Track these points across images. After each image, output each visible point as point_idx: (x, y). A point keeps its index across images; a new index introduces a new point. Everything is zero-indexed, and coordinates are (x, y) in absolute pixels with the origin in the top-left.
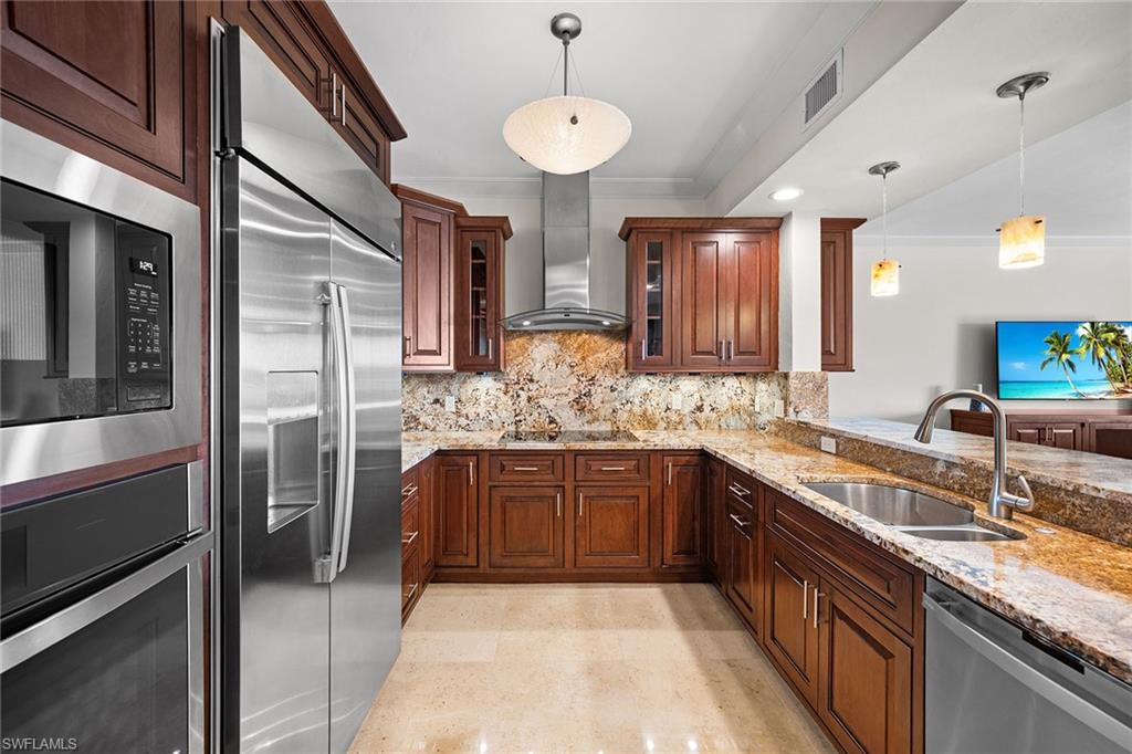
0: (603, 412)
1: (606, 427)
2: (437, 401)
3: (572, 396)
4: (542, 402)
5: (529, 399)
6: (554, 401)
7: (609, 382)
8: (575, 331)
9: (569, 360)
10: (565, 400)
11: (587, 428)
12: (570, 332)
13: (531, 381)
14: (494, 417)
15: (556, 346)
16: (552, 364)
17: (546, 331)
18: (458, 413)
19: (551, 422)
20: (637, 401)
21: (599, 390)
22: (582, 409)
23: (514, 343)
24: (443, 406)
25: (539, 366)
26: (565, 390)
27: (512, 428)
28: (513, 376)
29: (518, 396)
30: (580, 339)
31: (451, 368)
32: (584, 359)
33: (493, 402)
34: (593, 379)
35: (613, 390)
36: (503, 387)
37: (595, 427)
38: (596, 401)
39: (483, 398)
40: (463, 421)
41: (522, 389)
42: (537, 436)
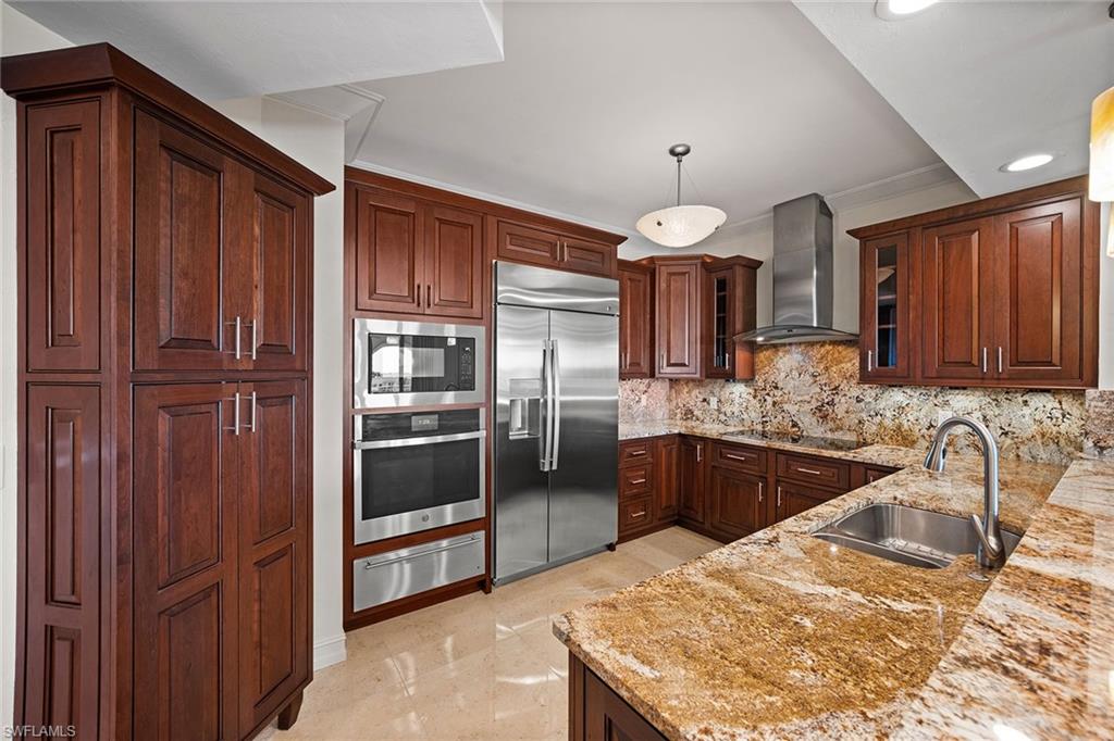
0: (847, 423)
1: (851, 437)
2: (705, 400)
3: (814, 404)
4: (786, 407)
5: (774, 403)
6: (797, 407)
7: (855, 392)
8: (817, 343)
9: (811, 370)
10: (807, 407)
11: (829, 435)
12: (812, 344)
13: (776, 388)
14: (745, 416)
15: (799, 357)
16: (795, 373)
17: (790, 344)
18: (719, 410)
19: (793, 426)
20: (888, 414)
21: (843, 400)
22: (825, 417)
23: (761, 355)
24: (709, 404)
25: (783, 375)
26: (807, 398)
27: (759, 428)
28: (761, 384)
29: (765, 400)
30: (823, 350)
31: (698, 376)
32: (827, 369)
33: (745, 404)
34: (836, 388)
35: (859, 400)
36: (752, 391)
37: (838, 435)
38: (840, 410)
39: (737, 400)
40: (722, 417)
41: (768, 394)
42: (781, 435)
